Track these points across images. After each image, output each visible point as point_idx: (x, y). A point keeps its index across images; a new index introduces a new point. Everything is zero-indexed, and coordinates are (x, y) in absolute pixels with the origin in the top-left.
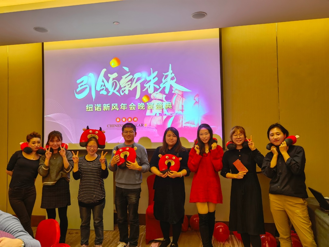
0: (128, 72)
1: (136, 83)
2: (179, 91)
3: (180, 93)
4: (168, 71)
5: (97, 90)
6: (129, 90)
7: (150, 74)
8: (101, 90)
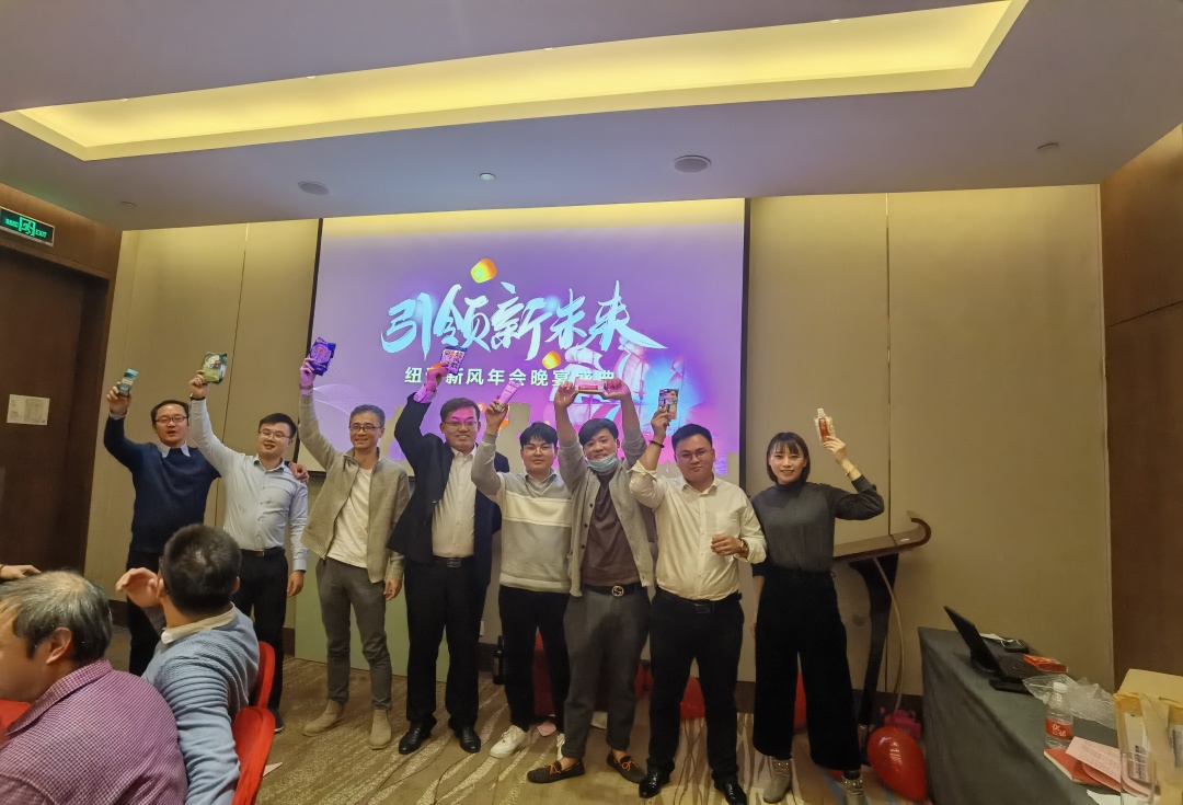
0: (514, 296)
1: (530, 321)
2: (636, 345)
3: (637, 352)
4: (611, 297)
5: (434, 333)
6: (513, 339)
7: (565, 303)
8: (444, 335)
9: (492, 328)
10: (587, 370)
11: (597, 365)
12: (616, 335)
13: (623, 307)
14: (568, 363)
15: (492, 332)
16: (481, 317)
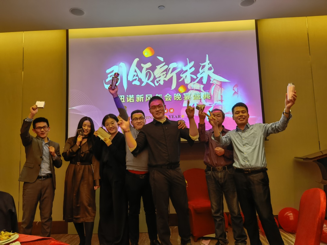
0: (163, 62)
1: (171, 73)
2: (217, 81)
3: (219, 83)
4: (205, 61)
5: (129, 80)
6: (164, 81)
7: (186, 64)
8: (133, 80)
9: (155, 76)
10: (197, 92)
11: (202, 90)
12: (209, 77)
13: (211, 65)
14: (190, 90)
15: (155, 78)
16: (149, 72)
